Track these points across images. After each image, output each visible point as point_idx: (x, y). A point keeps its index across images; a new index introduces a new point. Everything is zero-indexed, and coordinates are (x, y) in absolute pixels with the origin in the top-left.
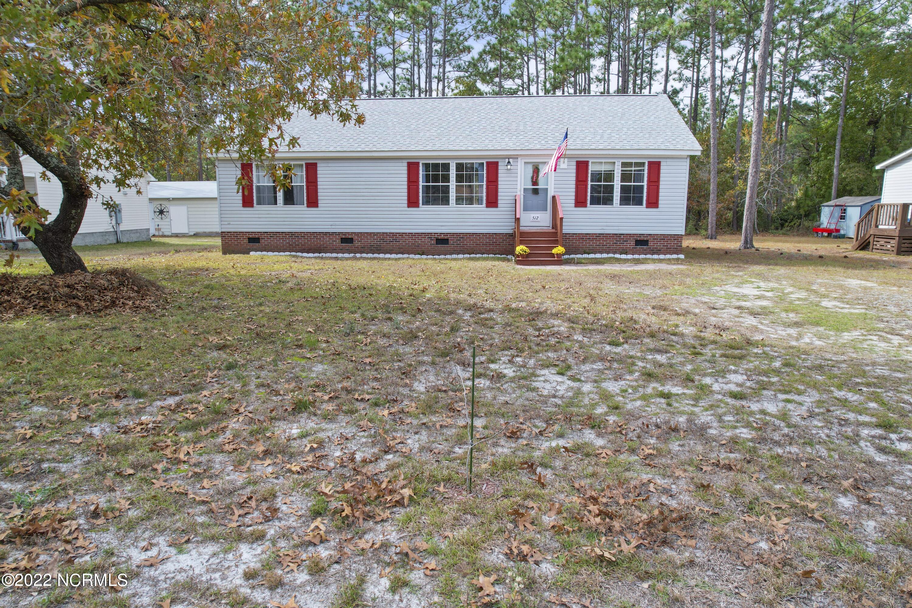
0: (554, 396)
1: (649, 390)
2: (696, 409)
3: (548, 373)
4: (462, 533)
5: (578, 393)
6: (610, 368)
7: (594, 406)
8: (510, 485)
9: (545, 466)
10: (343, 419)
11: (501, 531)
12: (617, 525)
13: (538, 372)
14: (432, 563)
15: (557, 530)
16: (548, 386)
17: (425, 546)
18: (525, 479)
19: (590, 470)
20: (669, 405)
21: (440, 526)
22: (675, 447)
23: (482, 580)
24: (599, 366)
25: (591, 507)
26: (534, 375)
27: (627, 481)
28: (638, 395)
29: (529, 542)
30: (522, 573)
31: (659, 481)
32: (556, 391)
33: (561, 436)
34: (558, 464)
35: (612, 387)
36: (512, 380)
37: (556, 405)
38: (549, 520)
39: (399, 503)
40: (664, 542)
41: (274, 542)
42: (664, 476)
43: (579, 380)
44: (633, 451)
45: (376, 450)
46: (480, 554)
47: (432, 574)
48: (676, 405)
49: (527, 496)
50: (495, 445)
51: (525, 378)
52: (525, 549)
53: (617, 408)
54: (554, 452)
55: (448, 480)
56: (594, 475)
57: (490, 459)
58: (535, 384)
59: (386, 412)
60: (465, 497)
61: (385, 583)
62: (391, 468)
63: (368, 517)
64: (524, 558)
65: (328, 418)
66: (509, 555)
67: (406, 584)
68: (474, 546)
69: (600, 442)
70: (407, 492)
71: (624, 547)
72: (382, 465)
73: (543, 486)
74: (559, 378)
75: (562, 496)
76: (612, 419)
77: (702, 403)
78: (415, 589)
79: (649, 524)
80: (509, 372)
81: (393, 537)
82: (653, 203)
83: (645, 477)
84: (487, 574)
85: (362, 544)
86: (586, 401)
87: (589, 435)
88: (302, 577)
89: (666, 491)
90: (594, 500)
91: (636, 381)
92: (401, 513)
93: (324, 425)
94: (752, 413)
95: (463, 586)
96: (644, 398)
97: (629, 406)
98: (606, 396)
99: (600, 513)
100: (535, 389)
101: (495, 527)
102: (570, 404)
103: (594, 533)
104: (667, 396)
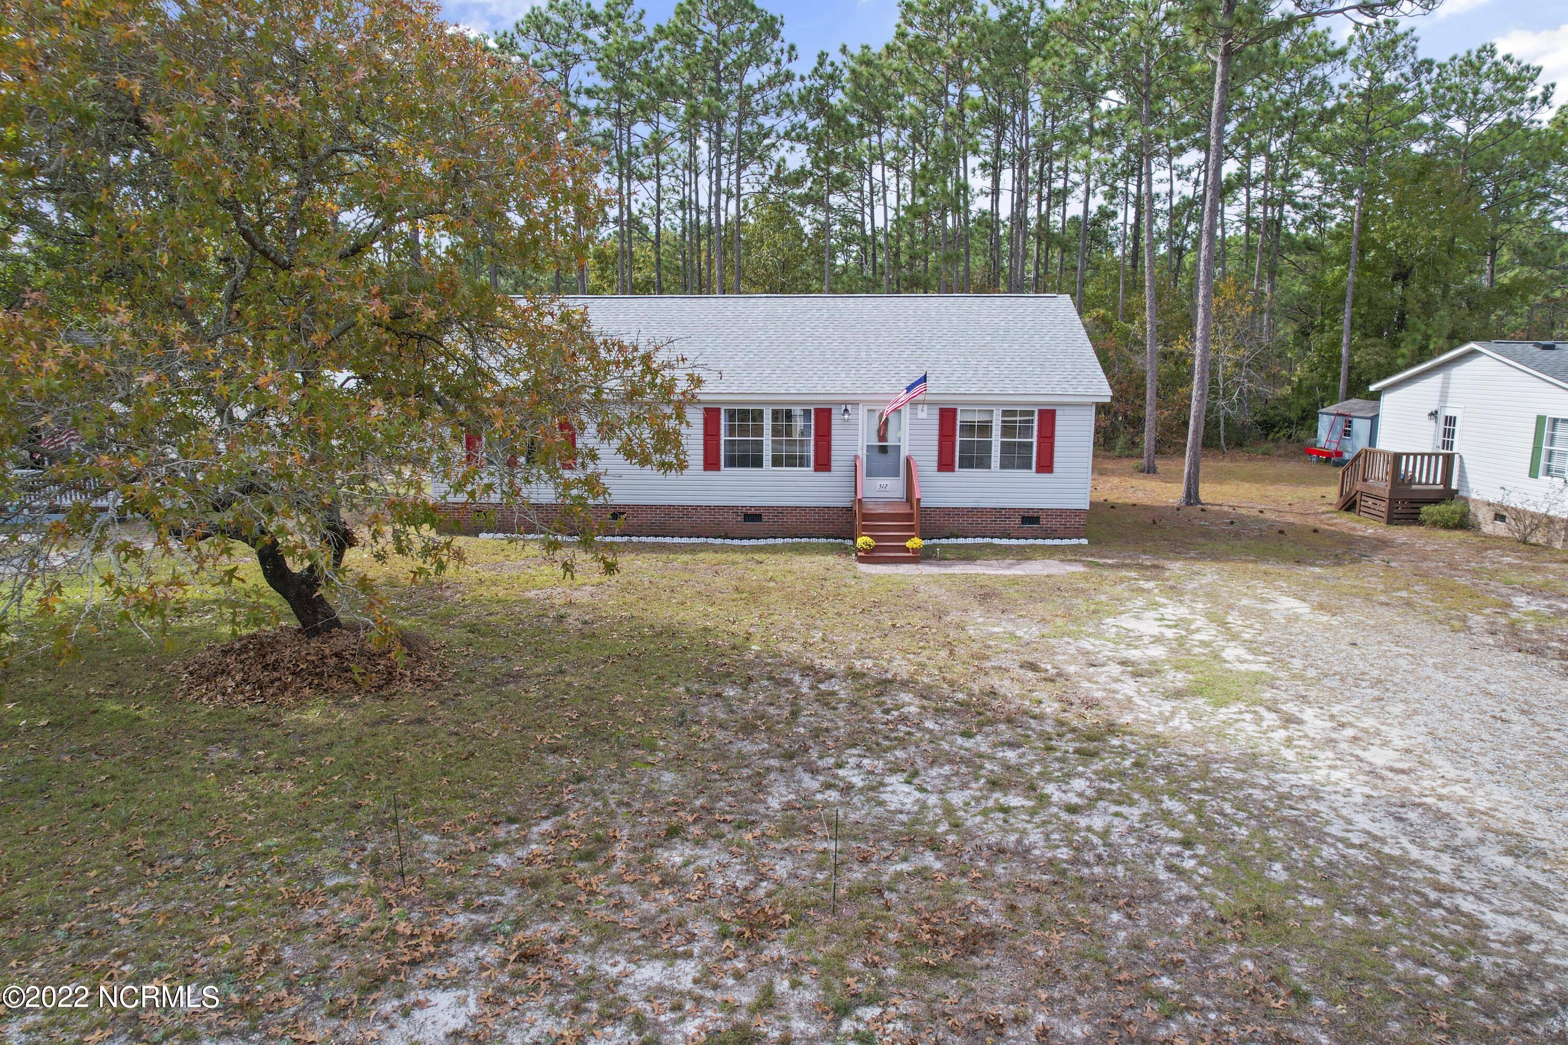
0: (901, 812)
1: (991, 803)
2: (1029, 826)
3: (895, 780)
4: (832, 948)
5: (924, 806)
6: (957, 774)
7: (936, 823)
8: (865, 909)
9: (891, 890)
10: (715, 845)
11: (859, 946)
12: (941, 939)
13: (887, 780)
14: (814, 970)
15: (899, 944)
16: (895, 799)
17: (807, 958)
18: (875, 902)
19: (927, 893)
20: (1005, 821)
21: (815, 943)
22: (999, 870)
23: (848, 980)
24: (947, 769)
25: (925, 926)
26: (882, 784)
27: (955, 903)
28: (980, 808)
29: (879, 954)
30: (875, 975)
31: (981, 902)
32: (903, 804)
33: (905, 859)
34: (902, 887)
35: (956, 798)
36: (861, 790)
37: (903, 824)
38: (893, 936)
39: (783, 926)
40: (973, 953)
41: (701, 957)
42: (985, 898)
43: (925, 790)
44: (963, 874)
45: (752, 878)
46: (846, 963)
47: (816, 977)
48: (1012, 820)
49: (877, 918)
50: (850, 870)
51: (873, 789)
52: (876, 958)
53: (957, 826)
54: (899, 875)
55: (816, 905)
56: (930, 898)
57: (847, 884)
58: (884, 796)
59: (750, 836)
60: (828, 919)
61: (786, 983)
62: (769, 895)
63: (763, 937)
64: (875, 965)
65: (699, 843)
66: (865, 963)
67: (800, 984)
68: (840, 957)
69: (938, 865)
70: (787, 917)
71: (945, 956)
72: (761, 892)
73: (889, 909)
74: (906, 788)
75: (903, 917)
76: (951, 838)
77: (1037, 819)
78: (806, 987)
79: (964, 939)
80: (857, 781)
81: (784, 952)
82: (1046, 466)
83: (970, 898)
84: (852, 976)
85: (763, 958)
86: (931, 817)
87: (930, 859)
88: (731, 982)
89: (985, 912)
90: (927, 920)
91: (981, 790)
92: (785, 934)
93: (699, 852)
94: (1078, 830)
95: (837, 984)
96: (985, 813)
97: (969, 823)
98: (949, 811)
99: (930, 932)
100: (882, 803)
101: (854, 943)
102: (915, 822)
103: (924, 946)
104: (1005, 810)
